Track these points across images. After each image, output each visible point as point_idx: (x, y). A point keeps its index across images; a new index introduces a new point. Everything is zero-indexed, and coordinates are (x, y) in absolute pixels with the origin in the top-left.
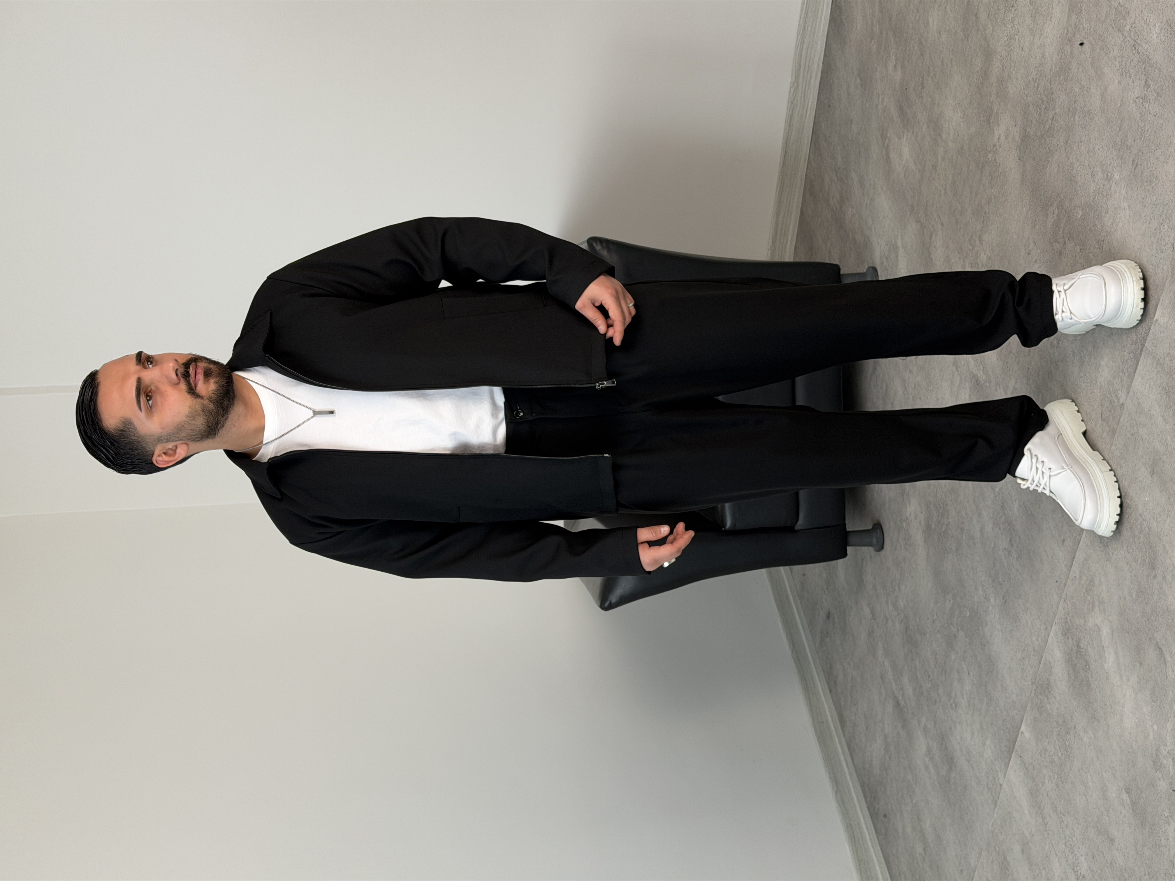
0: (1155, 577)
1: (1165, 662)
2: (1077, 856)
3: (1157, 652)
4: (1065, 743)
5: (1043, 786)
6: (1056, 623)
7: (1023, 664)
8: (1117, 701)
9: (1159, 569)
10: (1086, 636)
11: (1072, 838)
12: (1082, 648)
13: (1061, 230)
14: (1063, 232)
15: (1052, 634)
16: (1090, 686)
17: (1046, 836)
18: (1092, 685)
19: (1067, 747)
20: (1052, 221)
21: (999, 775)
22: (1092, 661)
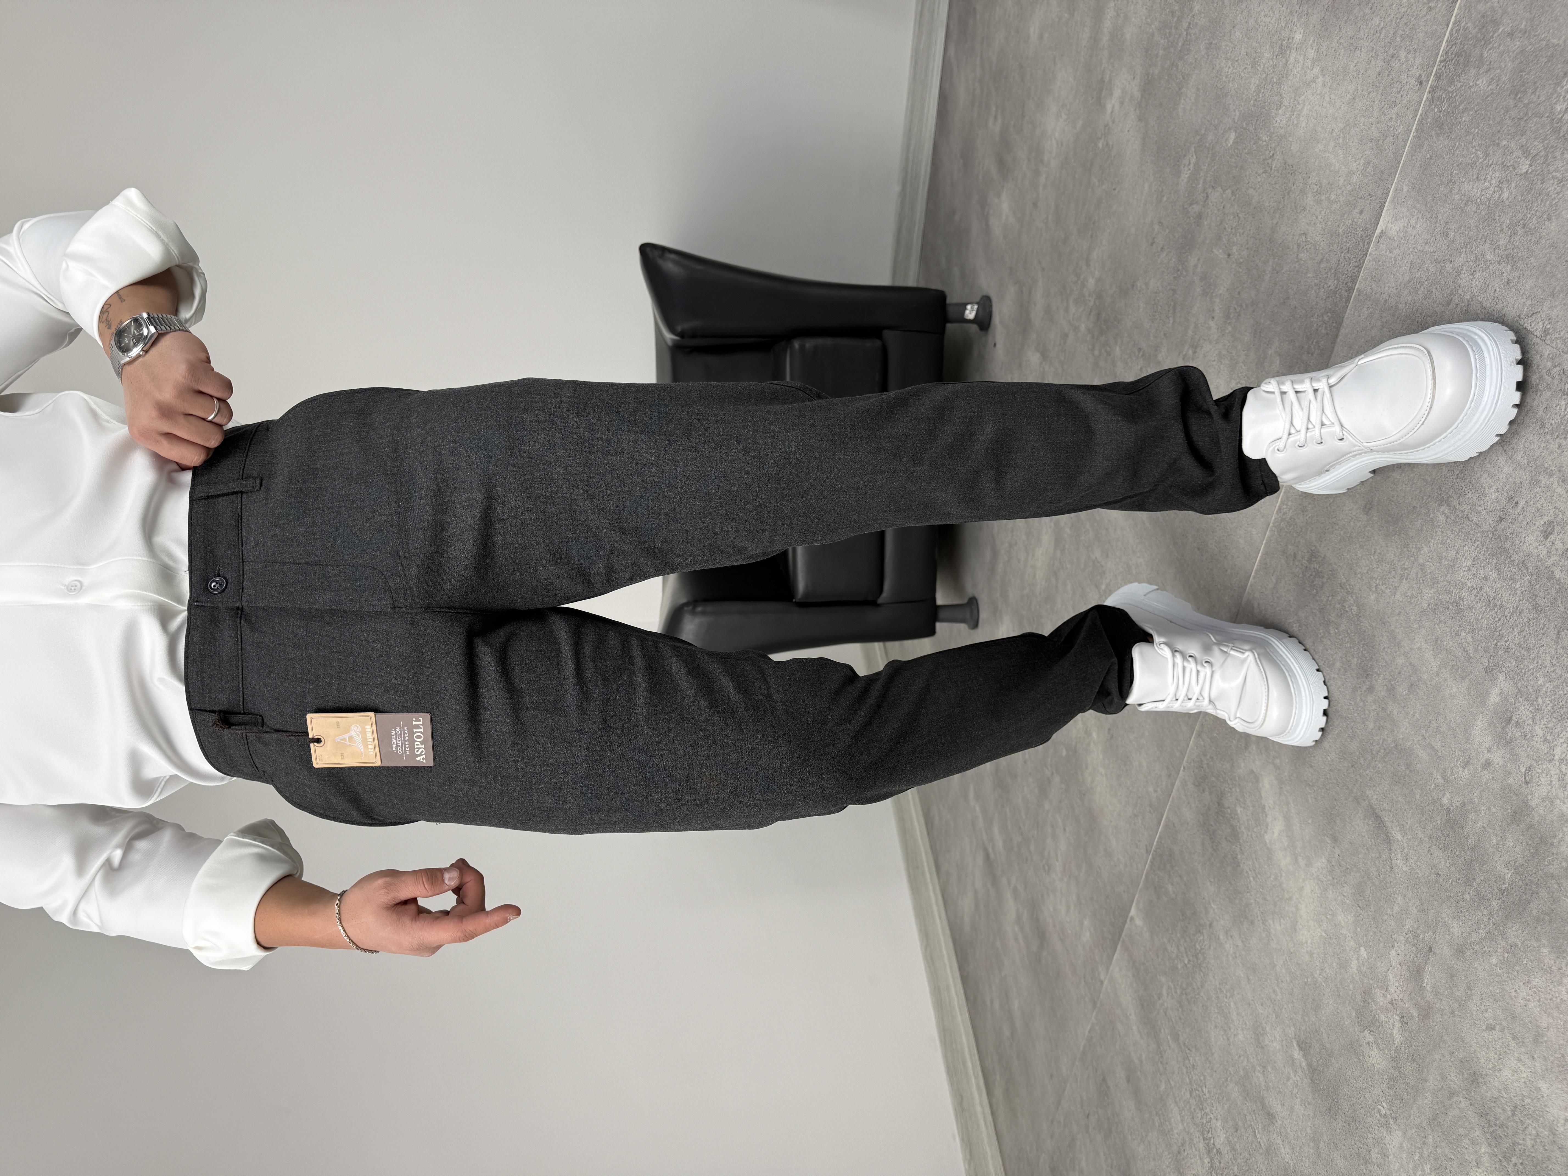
0: (1371, 689)
1: (1388, 840)
2: (1209, 1117)
3: (1371, 823)
4: (1195, 946)
5: (1159, 999)
6: (1184, 768)
7: (1135, 824)
8: (1286, 896)
9: (1379, 675)
10: (1234, 790)
11: (1201, 1087)
12: (1226, 805)
13: (1201, 182)
14: (1205, 182)
15: (1178, 783)
16: (1238, 866)
17: (1161, 1069)
18: (1241, 865)
19: (1198, 951)
20: (1187, 176)
21: (1100, 969)
22: (1243, 828)
